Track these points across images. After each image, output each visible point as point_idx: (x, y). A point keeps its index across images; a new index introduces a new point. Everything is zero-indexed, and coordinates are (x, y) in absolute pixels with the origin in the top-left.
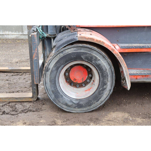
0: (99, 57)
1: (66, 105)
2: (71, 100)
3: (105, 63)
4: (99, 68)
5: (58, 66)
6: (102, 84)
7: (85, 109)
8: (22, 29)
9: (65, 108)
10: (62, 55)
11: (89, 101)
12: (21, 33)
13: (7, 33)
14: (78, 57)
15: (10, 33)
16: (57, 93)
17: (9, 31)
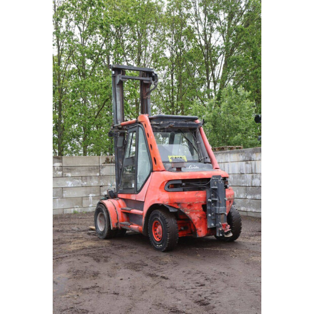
11: (103, 233)
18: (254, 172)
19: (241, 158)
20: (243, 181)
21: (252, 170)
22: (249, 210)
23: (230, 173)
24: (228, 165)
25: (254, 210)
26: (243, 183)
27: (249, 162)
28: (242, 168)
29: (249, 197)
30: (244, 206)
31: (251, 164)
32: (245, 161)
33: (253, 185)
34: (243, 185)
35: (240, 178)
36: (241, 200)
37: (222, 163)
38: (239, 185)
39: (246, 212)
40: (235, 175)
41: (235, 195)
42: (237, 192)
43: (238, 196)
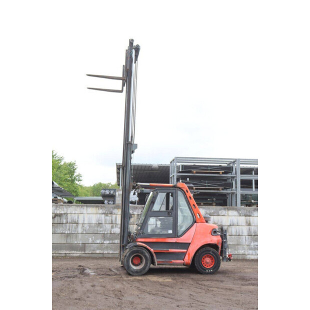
0: (145, 252)
1: (132, 272)
2: (134, 269)
3: (147, 255)
4: (145, 257)
5: (130, 255)
6: (146, 263)
7: (139, 274)
8: (85, 249)
9: (131, 273)
10: (131, 251)
11: (141, 270)
12: (83, 252)
13: (73, 252)
14: (137, 252)
15: (75, 252)
16: (129, 267)
17: (74, 251)
18: (114, 222)
19: (101, 211)
20: (101, 229)
21: (112, 221)
22: (106, 252)
23: (86, 222)
24: (84, 216)
25: (111, 252)
26: (101, 231)
27: (109, 215)
28: (100, 219)
29: (107, 242)
30: (100, 249)
31: (112, 217)
32: (105, 214)
33: (112, 233)
34: (101, 233)
35: (97, 227)
36: (97, 245)
38: (96, 232)
39: (103, 254)
40: (92, 225)
41: (90, 241)
42: (92, 239)
43: (93, 241)
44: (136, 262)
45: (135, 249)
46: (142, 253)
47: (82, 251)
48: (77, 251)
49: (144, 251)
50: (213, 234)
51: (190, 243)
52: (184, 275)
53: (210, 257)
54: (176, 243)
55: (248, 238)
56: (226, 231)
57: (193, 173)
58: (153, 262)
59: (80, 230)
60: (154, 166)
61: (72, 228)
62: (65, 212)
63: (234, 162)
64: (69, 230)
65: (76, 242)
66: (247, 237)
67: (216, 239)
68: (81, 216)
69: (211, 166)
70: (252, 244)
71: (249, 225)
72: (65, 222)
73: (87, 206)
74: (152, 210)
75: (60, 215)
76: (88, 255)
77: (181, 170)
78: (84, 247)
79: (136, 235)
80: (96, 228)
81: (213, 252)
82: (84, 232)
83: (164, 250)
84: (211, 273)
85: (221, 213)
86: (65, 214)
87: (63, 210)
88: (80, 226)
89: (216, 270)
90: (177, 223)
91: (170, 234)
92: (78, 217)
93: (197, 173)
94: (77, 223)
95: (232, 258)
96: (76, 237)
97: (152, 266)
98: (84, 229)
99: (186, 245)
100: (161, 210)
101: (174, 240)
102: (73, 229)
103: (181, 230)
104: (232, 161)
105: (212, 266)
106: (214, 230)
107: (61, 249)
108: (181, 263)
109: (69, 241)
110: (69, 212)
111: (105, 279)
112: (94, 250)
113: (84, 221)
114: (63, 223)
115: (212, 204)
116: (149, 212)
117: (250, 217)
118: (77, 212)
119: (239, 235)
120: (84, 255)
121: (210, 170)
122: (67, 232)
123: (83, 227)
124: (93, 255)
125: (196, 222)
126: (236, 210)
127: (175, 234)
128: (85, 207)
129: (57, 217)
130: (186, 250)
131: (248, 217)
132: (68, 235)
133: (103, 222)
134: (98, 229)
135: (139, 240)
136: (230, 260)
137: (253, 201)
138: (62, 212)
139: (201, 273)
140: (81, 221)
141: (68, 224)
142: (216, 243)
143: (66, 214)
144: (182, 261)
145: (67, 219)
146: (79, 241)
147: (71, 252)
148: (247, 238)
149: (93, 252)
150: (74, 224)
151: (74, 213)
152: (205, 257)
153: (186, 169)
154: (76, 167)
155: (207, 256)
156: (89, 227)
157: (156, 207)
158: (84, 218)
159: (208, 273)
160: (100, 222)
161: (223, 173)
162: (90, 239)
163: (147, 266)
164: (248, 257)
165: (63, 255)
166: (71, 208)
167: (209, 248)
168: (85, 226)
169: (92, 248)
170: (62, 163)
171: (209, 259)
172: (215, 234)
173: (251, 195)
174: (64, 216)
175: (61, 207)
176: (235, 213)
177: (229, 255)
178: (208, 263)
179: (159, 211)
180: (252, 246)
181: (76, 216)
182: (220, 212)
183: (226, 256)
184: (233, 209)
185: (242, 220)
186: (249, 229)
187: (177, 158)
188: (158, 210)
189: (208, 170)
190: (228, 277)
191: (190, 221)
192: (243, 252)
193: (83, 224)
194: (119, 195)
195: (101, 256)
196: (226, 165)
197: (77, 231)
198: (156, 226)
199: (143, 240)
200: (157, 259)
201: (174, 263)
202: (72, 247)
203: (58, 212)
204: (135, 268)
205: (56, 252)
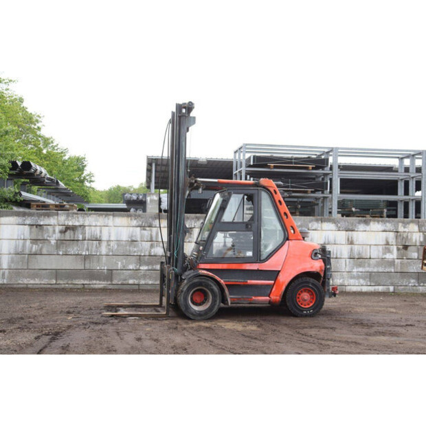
0: (212, 285)
1: (192, 314)
2: (195, 311)
3: (215, 288)
4: (212, 291)
5: (189, 289)
6: (214, 301)
7: (203, 318)
8: (111, 278)
9: (191, 316)
10: (191, 283)
11: (206, 312)
12: (109, 283)
13: (94, 282)
14: (200, 284)
15: (98, 282)
16: (187, 307)
17: (96, 280)
18: (154, 239)
19: (134, 222)
20: (135, 249)
21: (151, 237)
22: (142, 282)
23: (112, 238)
24: (109, 230)
25: (150, 282)
26: (135, 252)
27: (148, 228)
28: (134, 234)
29: (144, 268)
30: (134, 278)
31: (151, 230)
32: (141, 227)
33: (152, 254)
34: (136, 254)
35: (130, 246)
36: (130, 271)
37: (96, 226)
38: (128, 253)
39: (138, 285)
40: (121, 243)
41: (120, 266)
42: (122, 263)
43: (124, 267)
44: (198, 299)
45: (196, 280)
46: (207, 286)
47: (107, 281)
48: (100, 280)
49: (210, 283)
50: (313, 257)
51: (279, 271)
52: (272, 318)
53: (309, 291)
54: (258, 270)
55: (350, 262)
56: (330, 252)
57: (269, 167)
58: (224, 300)
59: (104, 250)
60: (201, 160)
61: (92, 247)
62: (81, 223)
63: (328, 153)
64: (88, 250)
65: (98, 268)
66: (348, 260)
67: (317, 265)
68: (105, 230)
69: (296, 159)
70: (355, 270)
71: (351, 243)
72: (81, 237)
73: (114, 216)
74: (222, 221)
75: (74, 228)
76: (116, 287)
77: (252, 163)
78: (110, 275)
79: (197, 258)
80: (128, 247)
81: (313, 284)
82: (111, 253)
83: (240, 281)
84: (311, 316)
85: (312, 226)
86: (80, 226)
87: (78, 221)
88: (104, 244)
89: (317, 310)
90: (260, 241)
91: (249, 257)
92: (101, 232)
93: (275, 167)
94: (100, 241)
95: (337, 292)
96: (98, 261)
97: (222, 305)
98: (109, 249)
99: (274, 274)
100: (235, 221)
101: (255, 267)
102: (94, 249)
103: (266, 251)
104: (326, 150)
105: (311, 305)
106: (315, 252)
107: (77, 278)
108: (266, 301)
109: (87, 266)
110: (86, 224)
111: (153, 326)
112: (125, 280)
113: (110, 236)
114: (78, 240)
115: (295, 213)
116: (217, 224)
117: (353, 232)
118: (98, 224)
119: (336, 258)
120: (111, 287)
121: (295, 163)
122: (84, 253)
123: (109, 245)
124: (124, 287)
125: (288, 239)
126: (334, 221)
127: (257, 258)
128: (111, 217)
129: (68, 231)
130: (273, 282)
131: (350, 232)
132: (86, 258)
133: (139, 240)
134: (131, 249)
135: (202, 266)
136: (334, 295)
137: (354, 209)
138: (77, 224)
139: (295, 316)
140: (105, 238)
141: (86, 242)
142: (318, 270)
143: (83, 226)
144: (268, 298)
145: (84, 233)
146: (103, 266)
147: (91, 283)
148: (347, 262)
149: (125, 282)
150: (95, 242)
151: (94, 224)
152: (301, 292)
153: (260, 162)
154: (85, 163)
155: (305, 291)
156: (118, 246)
157: (228, 216)
158: (110, 233)
159: (306, 316)
160: (134, 239)
161: (313, 168)
162: (120, 263)
163: (215, 305)
164: (348, 289)
165: (79, 287)
166: (90, 218)
167: (308, 279)
168: (112, 244)
169: (122, 277)
170: (66, 158)
171: (308, 294)
172: (316, 258)
173: (351, 201)
174: (80, 230)
175: (75, 216)
176: (331, 226)
177: (333, 289)
178: (305, 300)
179: (232, 223)
180: (355, 273)
181: (98, 228)
182: (310, 225)
183: (328, 290)
184: (329, 221)
185: (342, 236)
186: (351, 249)
187: (247, 145)
188: (231, 220)
189: (291, 163)
190: (336, 320)
191: (279, 237)
192: (341, 281)
193: (109, 241)
194: (151, 201)
195: (137, 287)
196: (315, 157)
197: (100, 252)
198: (225, 245)
199: (208, 266)
200: (230, 294)
201: (255, 300)
202: (93, 275)
203: (70, 224)
204: (196, 308)
205: (69, 282)
